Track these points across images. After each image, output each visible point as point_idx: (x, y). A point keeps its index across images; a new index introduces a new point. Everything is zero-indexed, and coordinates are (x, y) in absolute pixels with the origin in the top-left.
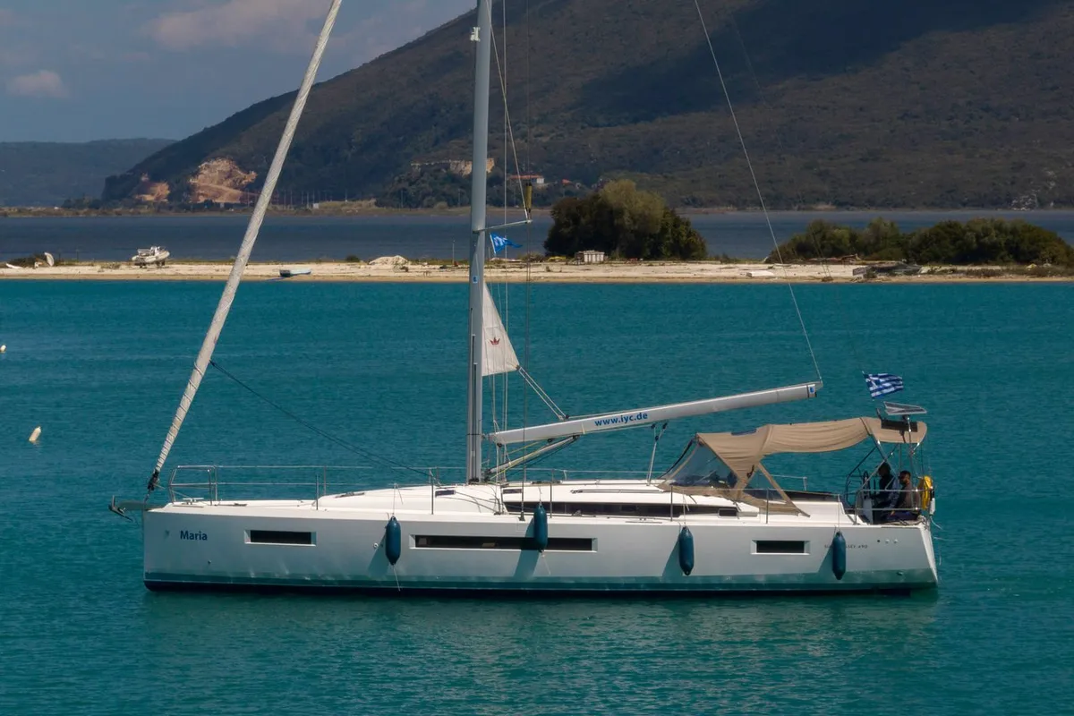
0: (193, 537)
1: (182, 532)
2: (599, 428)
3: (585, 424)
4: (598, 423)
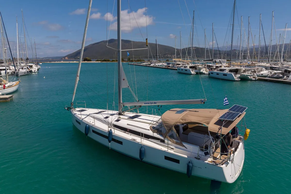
4: (145, 104)
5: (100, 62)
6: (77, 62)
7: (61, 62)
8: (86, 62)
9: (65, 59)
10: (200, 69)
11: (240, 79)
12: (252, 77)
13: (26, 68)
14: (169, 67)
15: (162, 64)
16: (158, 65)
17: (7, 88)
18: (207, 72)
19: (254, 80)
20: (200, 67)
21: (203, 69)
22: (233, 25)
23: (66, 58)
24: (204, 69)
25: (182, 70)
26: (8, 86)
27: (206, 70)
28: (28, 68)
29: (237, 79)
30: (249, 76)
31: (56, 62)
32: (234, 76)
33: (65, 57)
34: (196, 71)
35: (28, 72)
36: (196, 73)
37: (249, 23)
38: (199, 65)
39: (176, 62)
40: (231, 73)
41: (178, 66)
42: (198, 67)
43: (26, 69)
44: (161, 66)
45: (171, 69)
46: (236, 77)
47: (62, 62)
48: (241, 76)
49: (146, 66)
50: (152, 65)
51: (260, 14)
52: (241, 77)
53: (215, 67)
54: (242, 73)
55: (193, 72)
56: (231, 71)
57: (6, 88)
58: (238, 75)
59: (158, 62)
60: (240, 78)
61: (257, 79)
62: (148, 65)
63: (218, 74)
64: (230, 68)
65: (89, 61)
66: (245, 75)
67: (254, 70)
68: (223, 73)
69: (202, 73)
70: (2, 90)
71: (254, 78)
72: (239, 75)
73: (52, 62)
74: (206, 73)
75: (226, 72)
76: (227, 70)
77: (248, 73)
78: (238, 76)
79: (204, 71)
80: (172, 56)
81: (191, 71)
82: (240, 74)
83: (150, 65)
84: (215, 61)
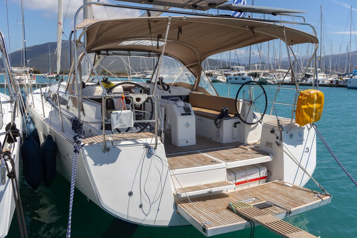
10: (216, 76)
12: (271, 81)
18: (224, 79)
19: (273, 84)
20: (216, 73)
21: (220, 76)
27: (222, 79)
30: (268, 80)
34: (213, 78)
36: (212, 81)
38: (214, 72)
40: (249, 77)
42: (214, 74)
48: (260, 79)
52: (260, 81)
54: (262, 77)
56: (250, 75)
61: (276, 83)
63: (236, 79)
64: (249, 72)
66: (264, 78)
68: (242, 77)
69: (218, 81)
71: (273, 82)
74: (223, 81)
75: (246, 75)
77: (267, 77)
79: (220, 78)
83: (145, 76)
84: (233, 68)
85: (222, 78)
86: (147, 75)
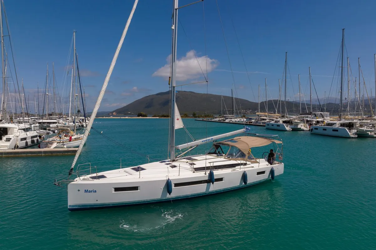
0: (90, 192)
1: (85, 190)
2: (203, 142)
3: (199, 142)
4: (203, 141)
5: (158, 118)
6: (129, 118)
7: (109, 118)
8: (140, 117)
9: (112, 114)
10: (297, 124)
11: (357, 136)
12: (373, 133)
13: (78, 121)
14: (252, 122)
15: (240, 120)
16: (235, 121)
17: (74, 141)
18: (307, 128)
20: (296, 121)
21: (301, 124)
22: (342, 67)
23: (114, 113)
24: (303, 124)
25: (273, 125)
26: (75, 139)
28: (80, 122)
29: (353, 136)
30: (369, 132)
31: (104, 118)
32: (349, 132)
33: (112, 112)
34: (293, 127)
35: (79, 125)
36: (292, 129)
37: (359, 66)
38: (294, 119)
39: (261, 117)
40: (343, 128)
41: (263, 121)
42: (294, 122)
43: (78, 123)
44: (239, 122)
45: (255, 125)
46: (352, 133)
47: (111, 117)
48: (357, 131)
49: (219, 122)
50: (227, 121)
51: (375, 55)
52: (358, 133)
53: (314, 122)
54: (360, 128)
55: (288, 128)
56: (342, 125)
57: (72, 141)
58: (353, 130)
59: (235, 117)
60: (356, 134)
62: (222, 121)
63: (325, 129)
64: (341, 122)
65: (144, 117)
66: (364, 130)
67: (372, 124)
68: (332, 128)
69: (300, 130)
70: (67, 143)
71: (375, 134)
72: (356, 131)
73: (99, 117)
74: (305, 129)
75: (337, 126)
76: (337, 124)
77: (367, 128)
78: (353, 132)
79: (301, 126)
80: (247, 111)
81: (286, 127)
82: (357, 129)
83: (225, 120)
84: (315, 114)
85: (304, 126)
86: (226, 119)
